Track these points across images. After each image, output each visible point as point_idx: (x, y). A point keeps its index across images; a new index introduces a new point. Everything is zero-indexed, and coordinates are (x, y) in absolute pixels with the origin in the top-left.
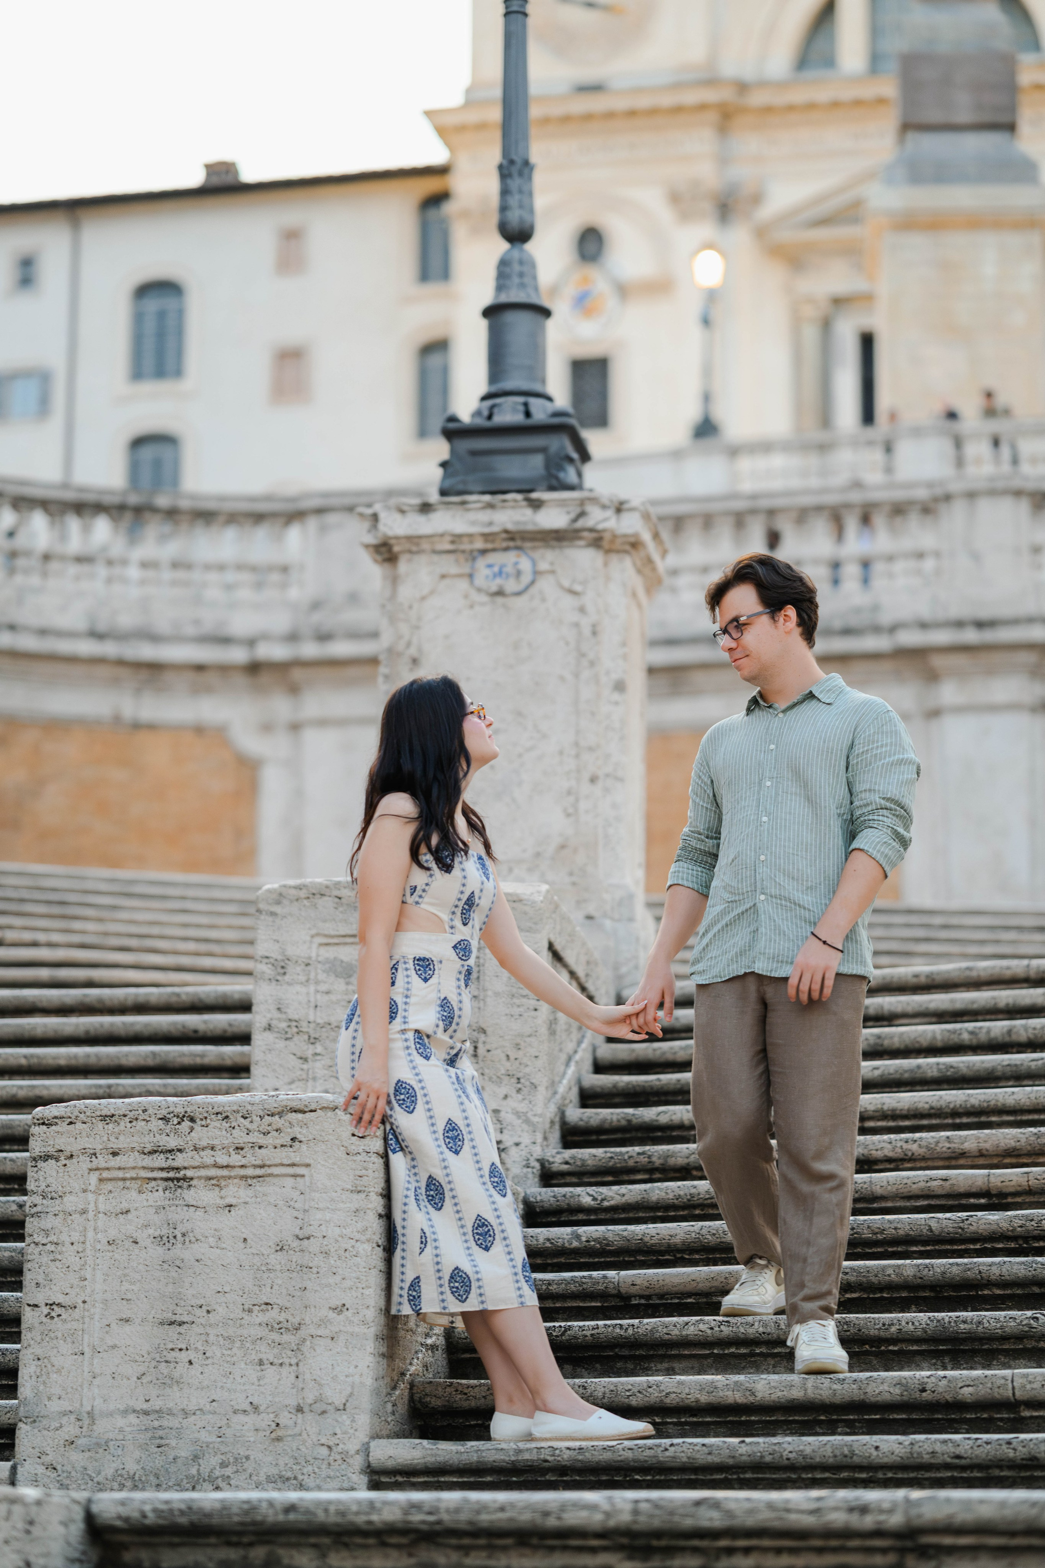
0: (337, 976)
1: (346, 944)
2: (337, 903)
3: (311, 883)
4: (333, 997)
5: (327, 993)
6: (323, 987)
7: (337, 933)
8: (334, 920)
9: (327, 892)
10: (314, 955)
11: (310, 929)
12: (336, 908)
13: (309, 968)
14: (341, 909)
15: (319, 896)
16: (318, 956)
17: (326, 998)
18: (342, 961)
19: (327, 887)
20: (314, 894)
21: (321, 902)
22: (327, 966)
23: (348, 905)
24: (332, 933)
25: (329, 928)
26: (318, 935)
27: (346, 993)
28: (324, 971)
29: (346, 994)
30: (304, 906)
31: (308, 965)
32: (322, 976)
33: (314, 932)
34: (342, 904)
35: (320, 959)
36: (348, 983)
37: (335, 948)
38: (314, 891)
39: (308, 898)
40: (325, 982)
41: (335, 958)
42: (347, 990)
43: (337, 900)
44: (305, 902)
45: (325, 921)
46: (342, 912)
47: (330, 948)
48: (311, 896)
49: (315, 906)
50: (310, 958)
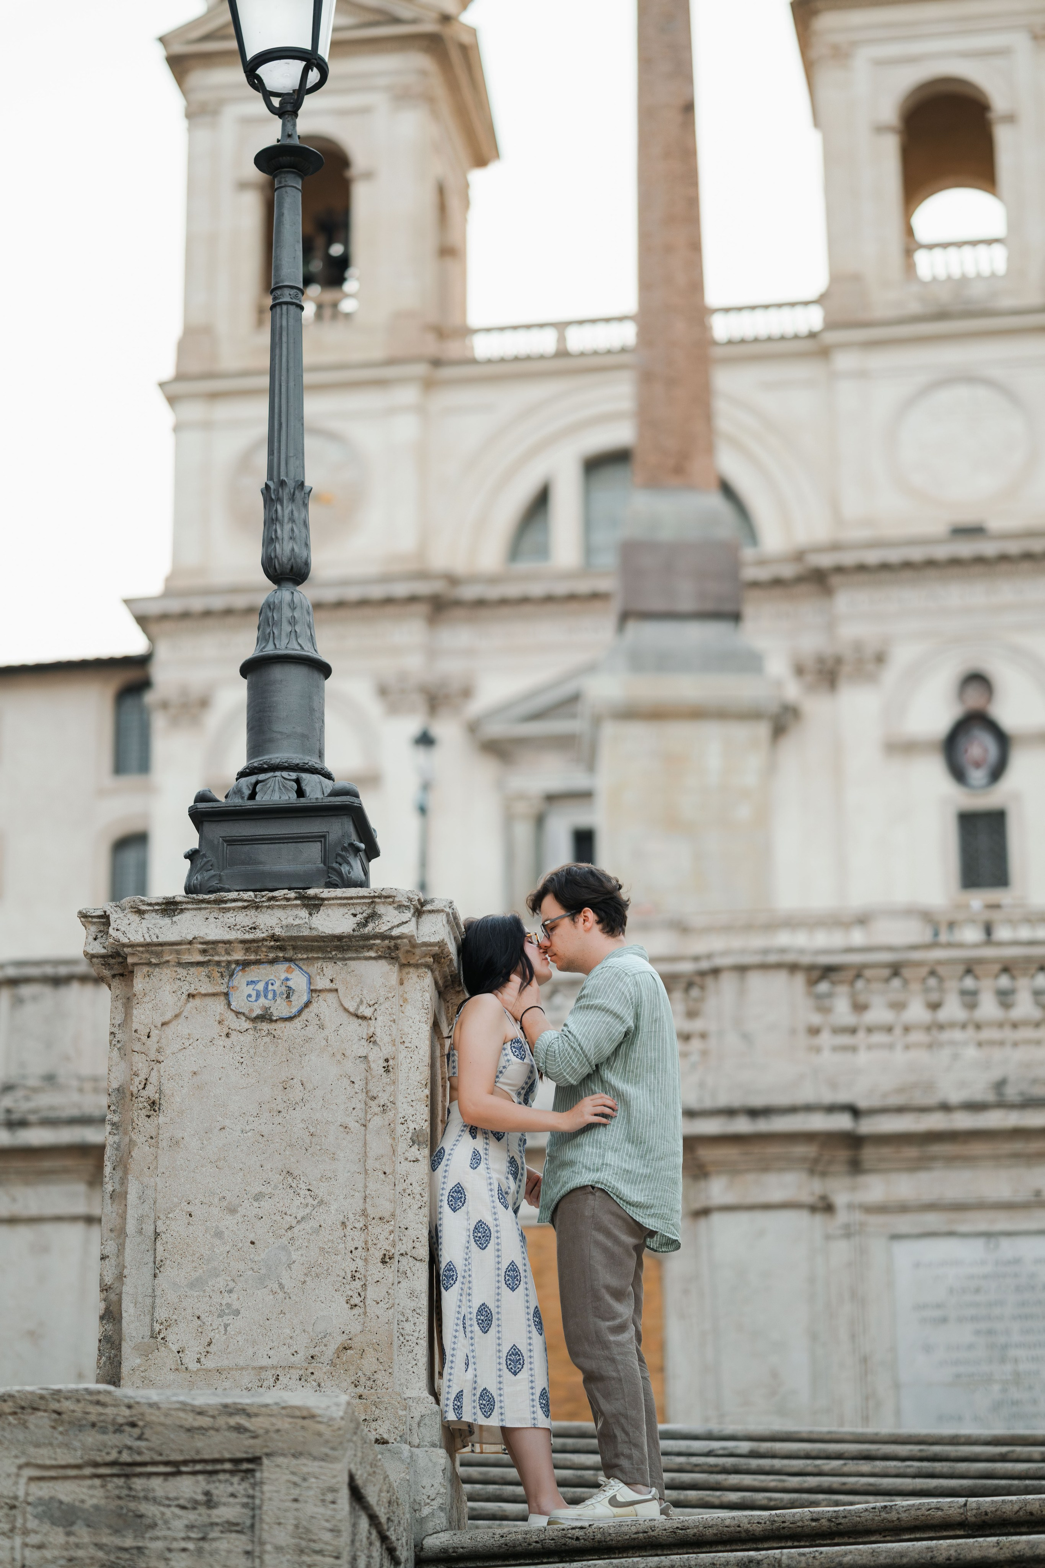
0: (53, 1523)
1: (66, 1478)
2: (55, 1420)
3: (19, 1391)
4: (48, 1554)
5: (40, 1547)
6: (33, 1539)
7: (53, 1462)
8: (51, 1444)
9: (42, 1404)
10: (21, 1493)
11: (16, 1457)
12: (54, 1428)
13: (13, 1512)
14: (61, 1429)
15: (30, 1411)
16: (27, 1494)
17: (37, 1554)
18: (61, 1502)
19: (42, 1397)
20: (23, 1408)
21: (33, 1420)
22: (40, 1509)
23: (69, 1423)
24: (48, 1462)
25: (44, 1456)
26: (28, 1465)
27: (66, 1547)
28: (36, 1517)
29: (66, 1549)
30: (10, 1424)
31: (13, 1507)
32: (32, 1524)
33: (22, 1460)
34: (62, 1423)
35: (31, 1499)
36: (68, 1534)
37: (51, 1484)
38: (23, 1404)
39: (15, 1413)
40: (36, 1532)
41: (52, 1498)
42: (67, 1543)
43: (55, 1416)
44: (11, 1418)
45: (37, 1445)
46: (61, 1433)
47: (43, 1484)
48: (19, 1411)
49: (24, 1425)
50: (16, 1498)
